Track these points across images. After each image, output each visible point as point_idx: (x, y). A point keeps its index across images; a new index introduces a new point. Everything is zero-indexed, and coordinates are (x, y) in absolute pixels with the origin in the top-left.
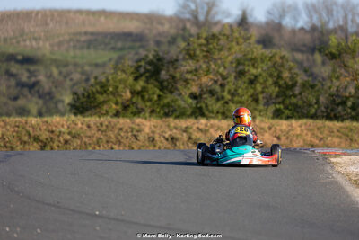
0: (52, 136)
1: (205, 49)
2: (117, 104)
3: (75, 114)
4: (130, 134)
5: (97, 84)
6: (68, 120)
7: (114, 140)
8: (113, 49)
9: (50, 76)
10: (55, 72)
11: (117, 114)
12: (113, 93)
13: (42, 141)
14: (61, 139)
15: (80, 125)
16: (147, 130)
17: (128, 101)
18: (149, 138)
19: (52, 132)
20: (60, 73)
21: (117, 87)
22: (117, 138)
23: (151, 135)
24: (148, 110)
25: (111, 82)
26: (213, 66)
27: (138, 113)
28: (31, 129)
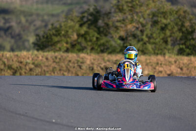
0: (21, 65)
1: (130, 5)
2: (67, 43)
3: (38, 50)
4: (76, 65)
5: (53, 29)
6: (32, 54)
7: (65, 69)
8: (65, 4)
9: (19, 23)
10: (23, 20)
11: (67, 51)
12: (65, 36)
13: (13, 69)
14: (27, 68)
15: (40, 58)
16: (88, 62)
17: (75, 41)
18: (90, 68)
19: (21, 62)
20: (27, 21)
21: (67, 32)
22: (67, 67)
23: (91, 65)
24: (89, 48)
25: (63, 27)
26: (135, 17)
27: (82, 50)
28: (6, 60)
